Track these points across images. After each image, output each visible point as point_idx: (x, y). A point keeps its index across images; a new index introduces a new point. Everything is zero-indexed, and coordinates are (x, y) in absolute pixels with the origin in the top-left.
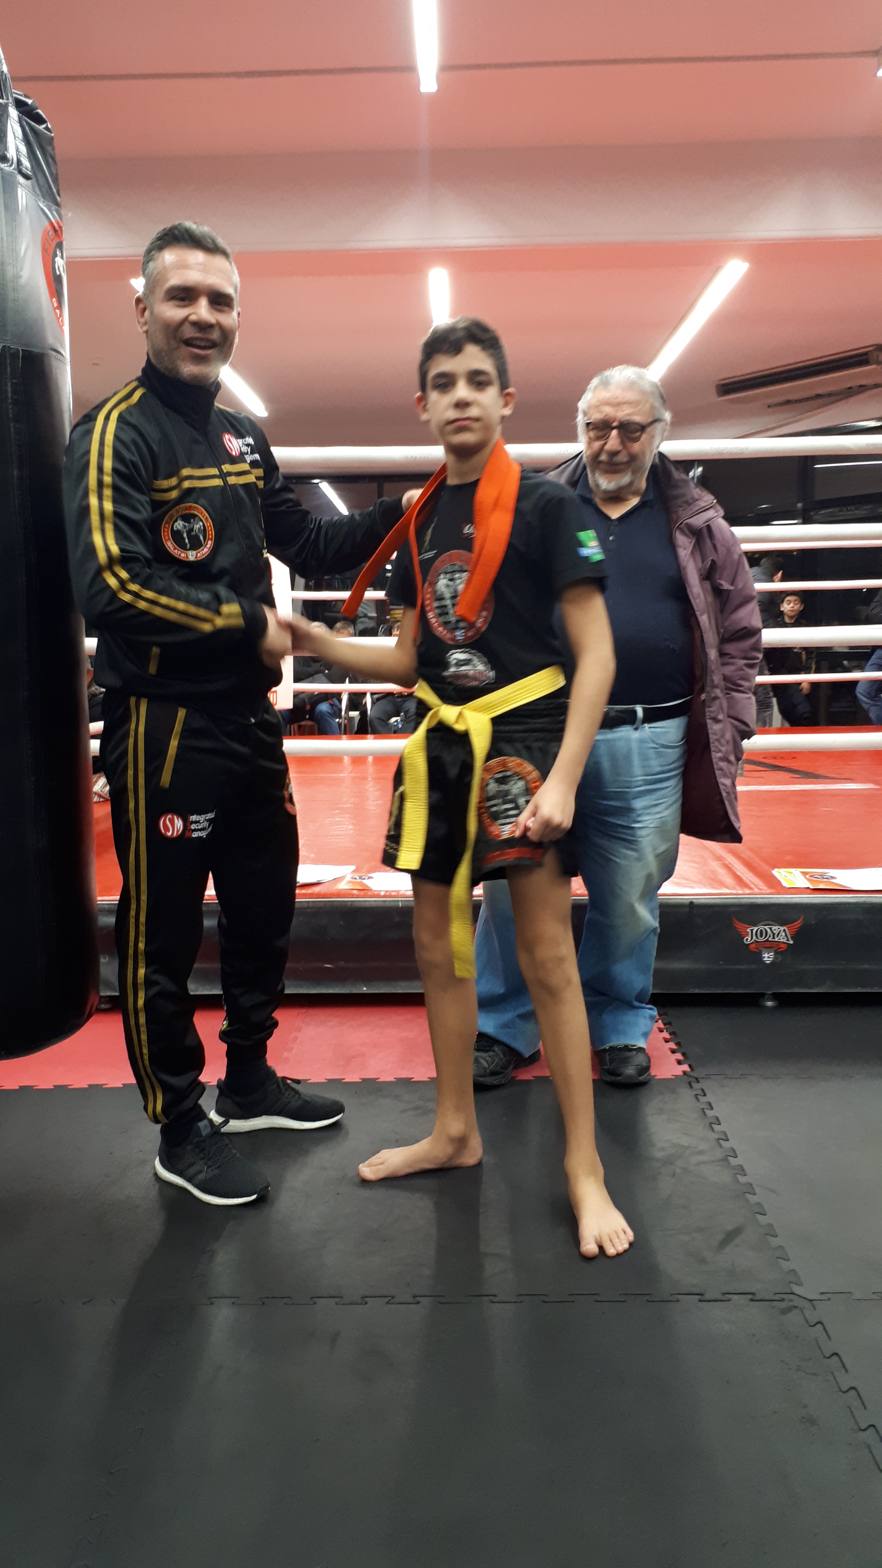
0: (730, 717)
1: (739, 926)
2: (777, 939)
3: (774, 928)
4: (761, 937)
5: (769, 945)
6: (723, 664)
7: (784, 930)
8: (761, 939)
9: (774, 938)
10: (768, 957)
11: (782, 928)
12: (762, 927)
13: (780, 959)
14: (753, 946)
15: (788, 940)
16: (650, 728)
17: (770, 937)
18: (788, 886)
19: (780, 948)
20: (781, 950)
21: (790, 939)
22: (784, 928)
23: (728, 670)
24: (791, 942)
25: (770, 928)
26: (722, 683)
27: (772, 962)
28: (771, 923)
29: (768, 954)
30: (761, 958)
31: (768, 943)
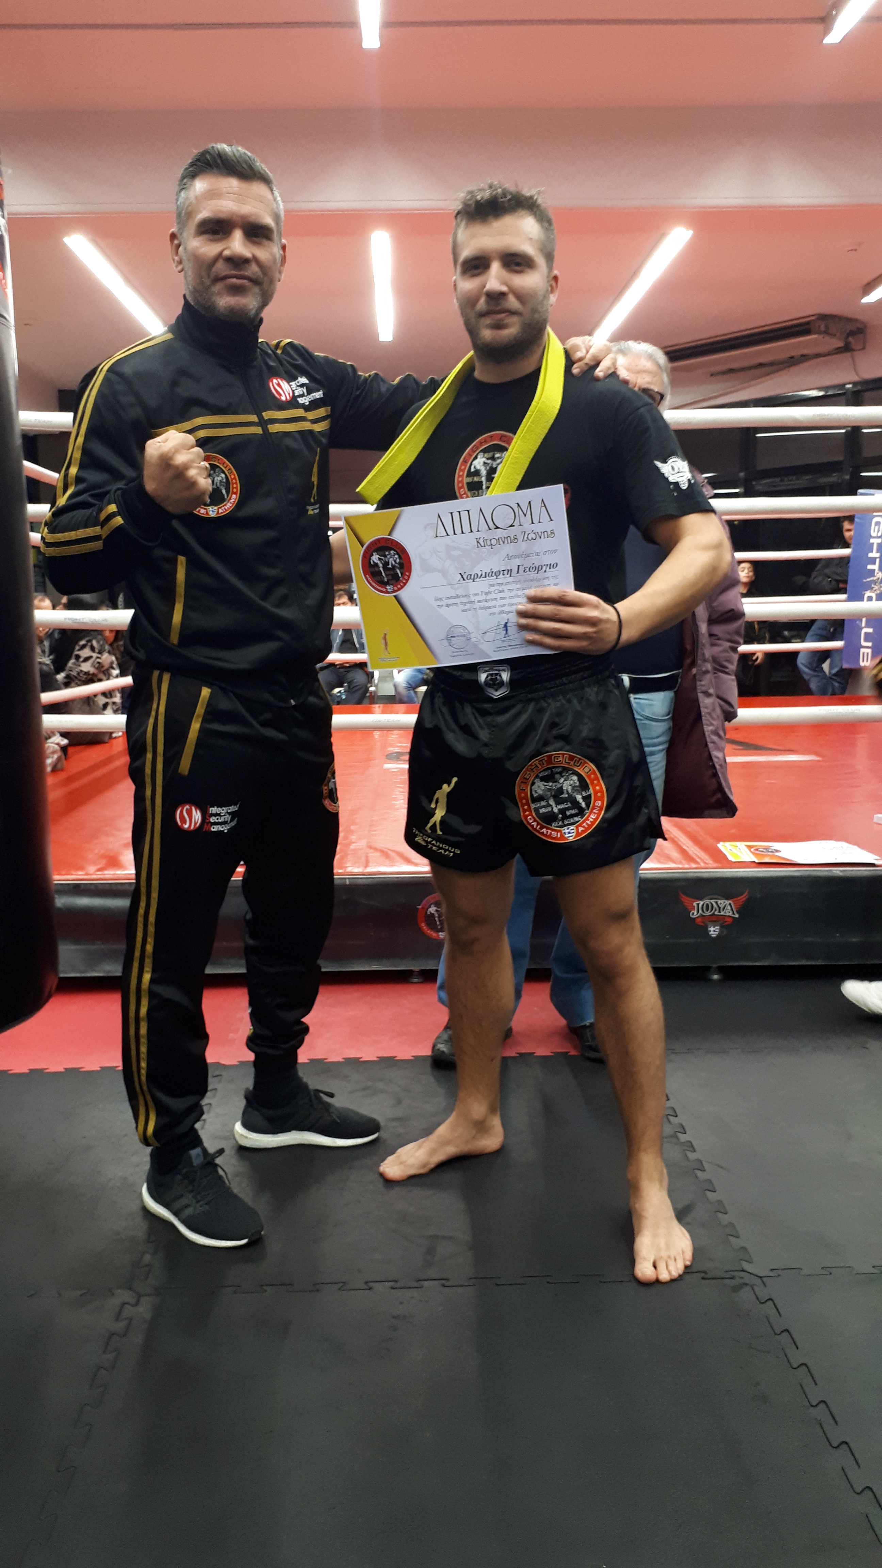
1: (686, 900)
2: (722, 913)
3: (719, 902)
4: (707, 910)
5: (715, 919)
7: (730, 904)
8: (708, 913)
9: (720, 912)
10: (714, 931)
11: (727, 902)
12: (707, 901)
14: (699, 920)
15: (734, 914)
17: (716, 910)
18: (734, 860)
19: (726, 922)
20: (726, 923)
21: (735, 912)
22: (729, 901)
24: (737, 916)
25: (716, 903)
27: (718, 936)
28: (717, 897)
29: (714, 927)
30: (707, 932)
31: (714, 917)
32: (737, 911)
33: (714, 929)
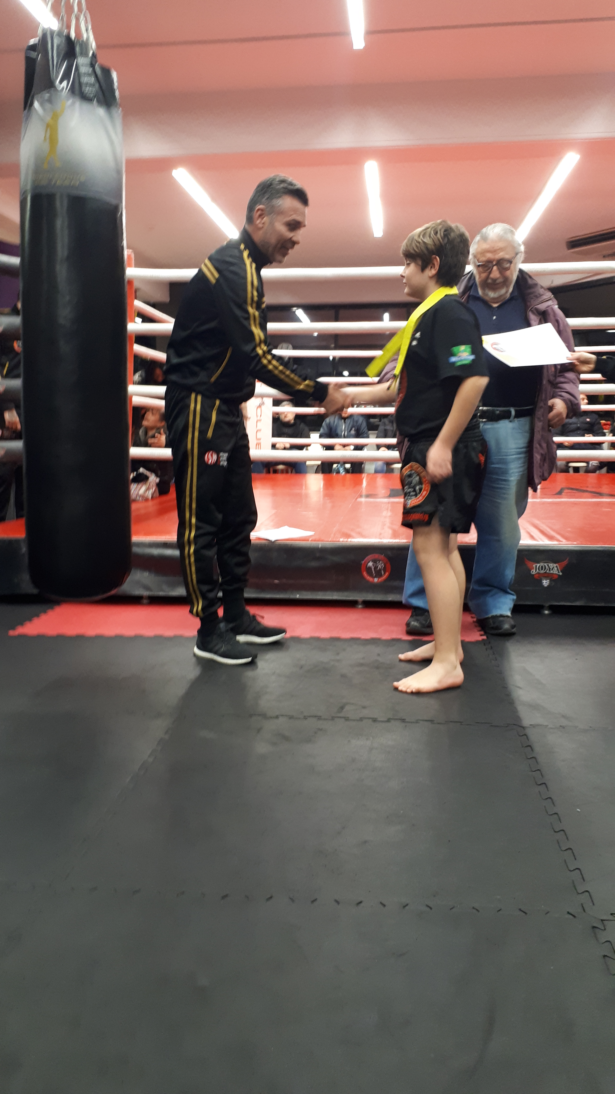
1: (529, 563)
2: (552, 572)
3: (550, 565)
4: (542, 570)
5: (547, 576)
8: (542, 572)
9: (550, 571)
11: (555, 565)
12: (542, 564)
13: (553, 584)
14: (537, 575)
15: (559, 572)
17: (547, 570)
19: (553, 577)
22: (557, 565)
24: (561, 574)
25: (548, 565)
27: (549, 586)
28: (549, 561)
29: (546, 580)
30: (541, 583)
31: (546, 574)
32: (561, 571)
33: (546, 582)
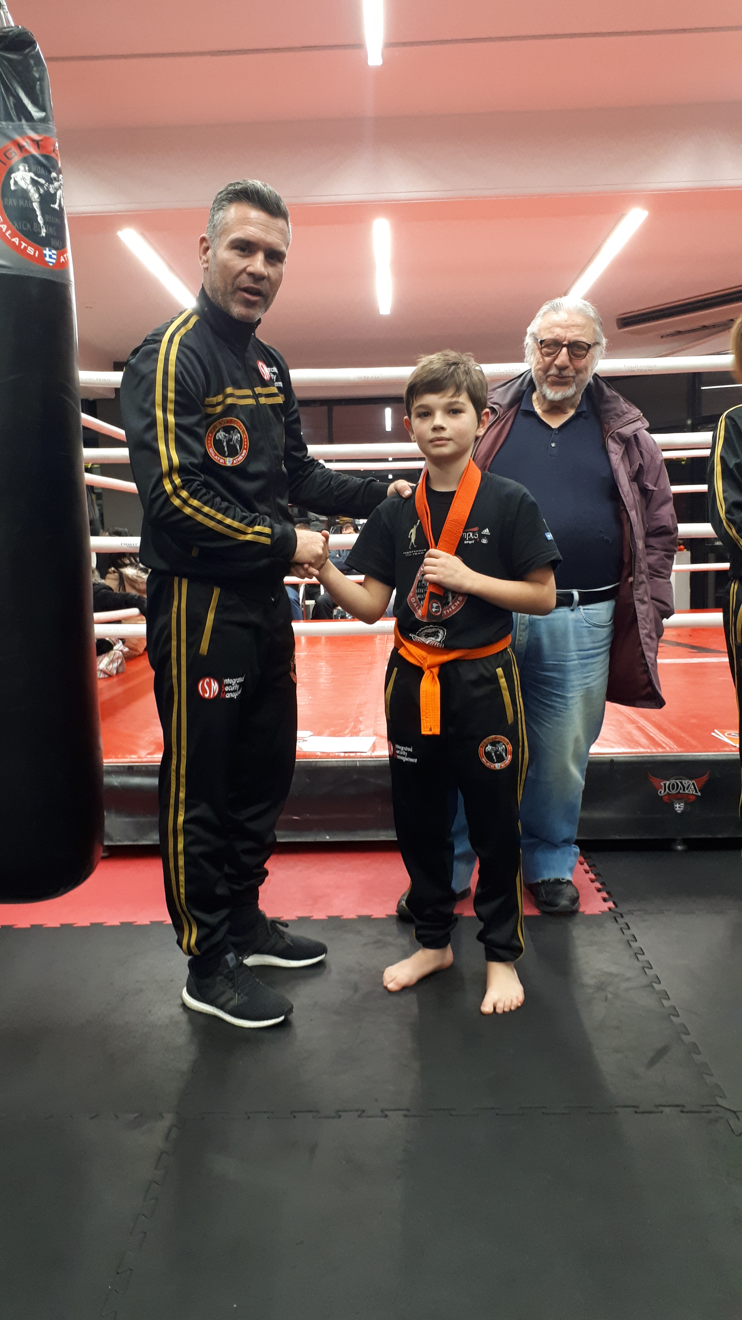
0: (652, 598)
1: (654, 781)
2: (687, 792)
3: (684, 782)
4: (673, 789)
5: (680, 797)
6: (648, 554)
7: (693, 784)
8: (674, 792)
9: (684, 791)
10: (679, 807)
11: (691, 782)
12: (673, 782)
13: (689, 809)
14: (666, 797)
15: (696, 792)
16: (584, 609)
17: (681, 789)
20: (690, 800)
21: (698, 792)
22: (693, 781)
23: (652, 559)
24: (699, 794)
25: (681, 783)
26: (647, 570)
27: (683, 812)
28: (682, 777)
29: (679, 804)
30: (673, 808)
31: (679, 795)
32: (699, 790)
33: (679, 805)
